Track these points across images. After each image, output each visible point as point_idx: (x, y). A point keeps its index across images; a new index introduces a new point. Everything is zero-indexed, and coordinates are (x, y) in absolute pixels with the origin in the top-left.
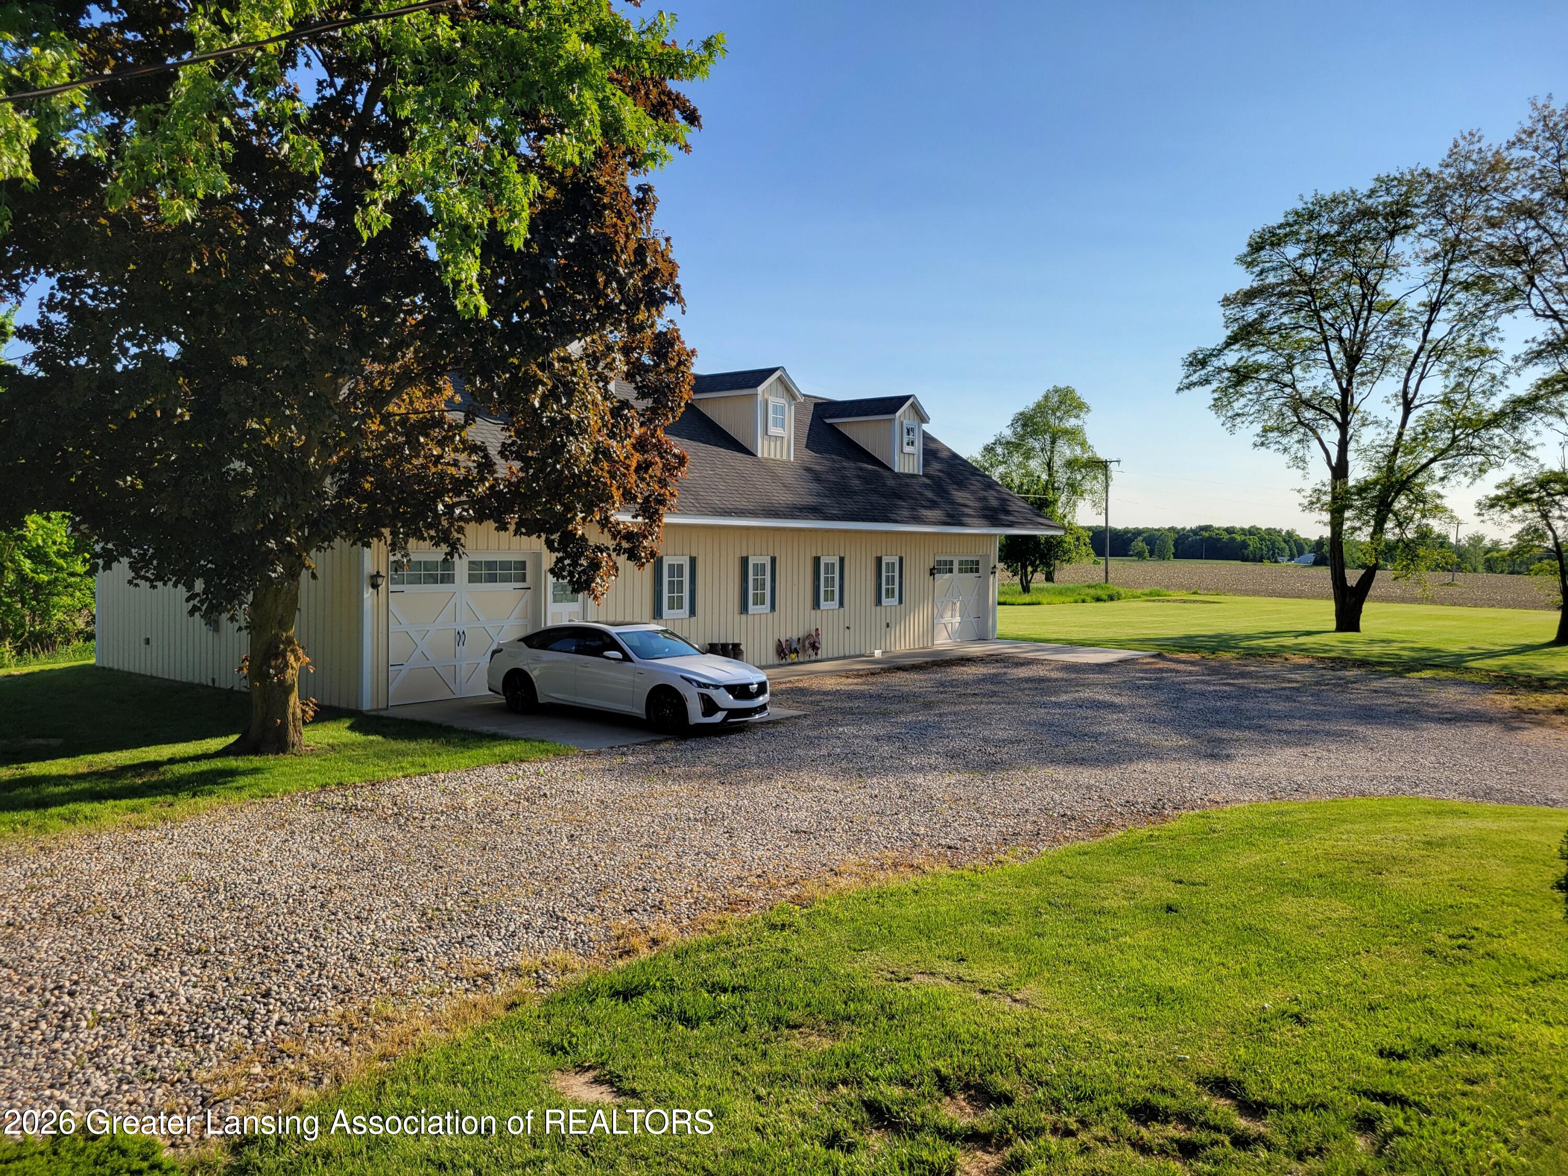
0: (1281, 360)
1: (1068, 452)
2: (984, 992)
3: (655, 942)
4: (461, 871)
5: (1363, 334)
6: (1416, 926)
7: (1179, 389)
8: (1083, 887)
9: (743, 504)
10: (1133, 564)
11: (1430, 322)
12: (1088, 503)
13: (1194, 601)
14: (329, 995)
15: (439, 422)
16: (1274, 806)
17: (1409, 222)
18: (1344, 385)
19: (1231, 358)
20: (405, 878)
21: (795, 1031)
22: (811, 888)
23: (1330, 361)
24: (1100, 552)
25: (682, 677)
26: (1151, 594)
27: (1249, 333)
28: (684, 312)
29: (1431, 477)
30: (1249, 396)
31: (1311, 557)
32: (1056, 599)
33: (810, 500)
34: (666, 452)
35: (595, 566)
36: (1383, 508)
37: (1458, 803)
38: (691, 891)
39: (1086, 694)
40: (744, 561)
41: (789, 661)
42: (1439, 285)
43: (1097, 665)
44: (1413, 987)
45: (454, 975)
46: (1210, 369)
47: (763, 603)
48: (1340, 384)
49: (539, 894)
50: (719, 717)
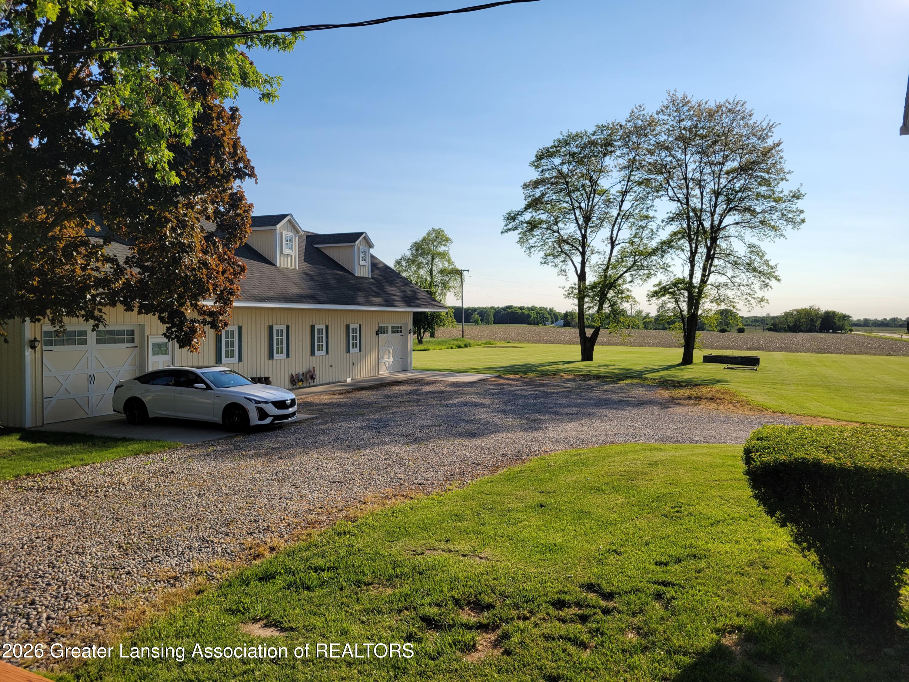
0: (552, 218)
1: (441, 265)
2: (464, 556)
3: (272, 549)
4: (135, 520)
5: (591, 206)
6: (655, 504)
7: (502, 232)
8: (496, 499)
9: (271, 293)
10: (474, 327)
11: (622, 201)
12: (452, 294)
13: (509, 347)
14: (76, 599)
15: (85, 244)
16: (574, 451)
17: (613, 149)
18: (583, 232)
19: (527, 216)
20: (99, 527)
21: (370, 587)
22: (352, 512)
23: (576, 219)
24: (459, 321)
25: (245, 398)
26: (486, 343)
27: (537, 204)
28: (257, 183)
29: (624, 280)
30: (537, 237)
31: (562, 322)
32: (437, 347)
33: (309, 292)
34: (233, 264)
35: (193, 331)
36: (603, 297)
37: (656, 445)
38: (284, 519)
39: (467, 398)
40: (271, 328)
41: (298, 386)
42: (626, 182)
43: (469, 382)
44: (663, 532)
45: (154, 580)
46: (517, 221)
47: (282, 353)
48: (581, 232)
49: (191, 529)
50: (268, 421)
